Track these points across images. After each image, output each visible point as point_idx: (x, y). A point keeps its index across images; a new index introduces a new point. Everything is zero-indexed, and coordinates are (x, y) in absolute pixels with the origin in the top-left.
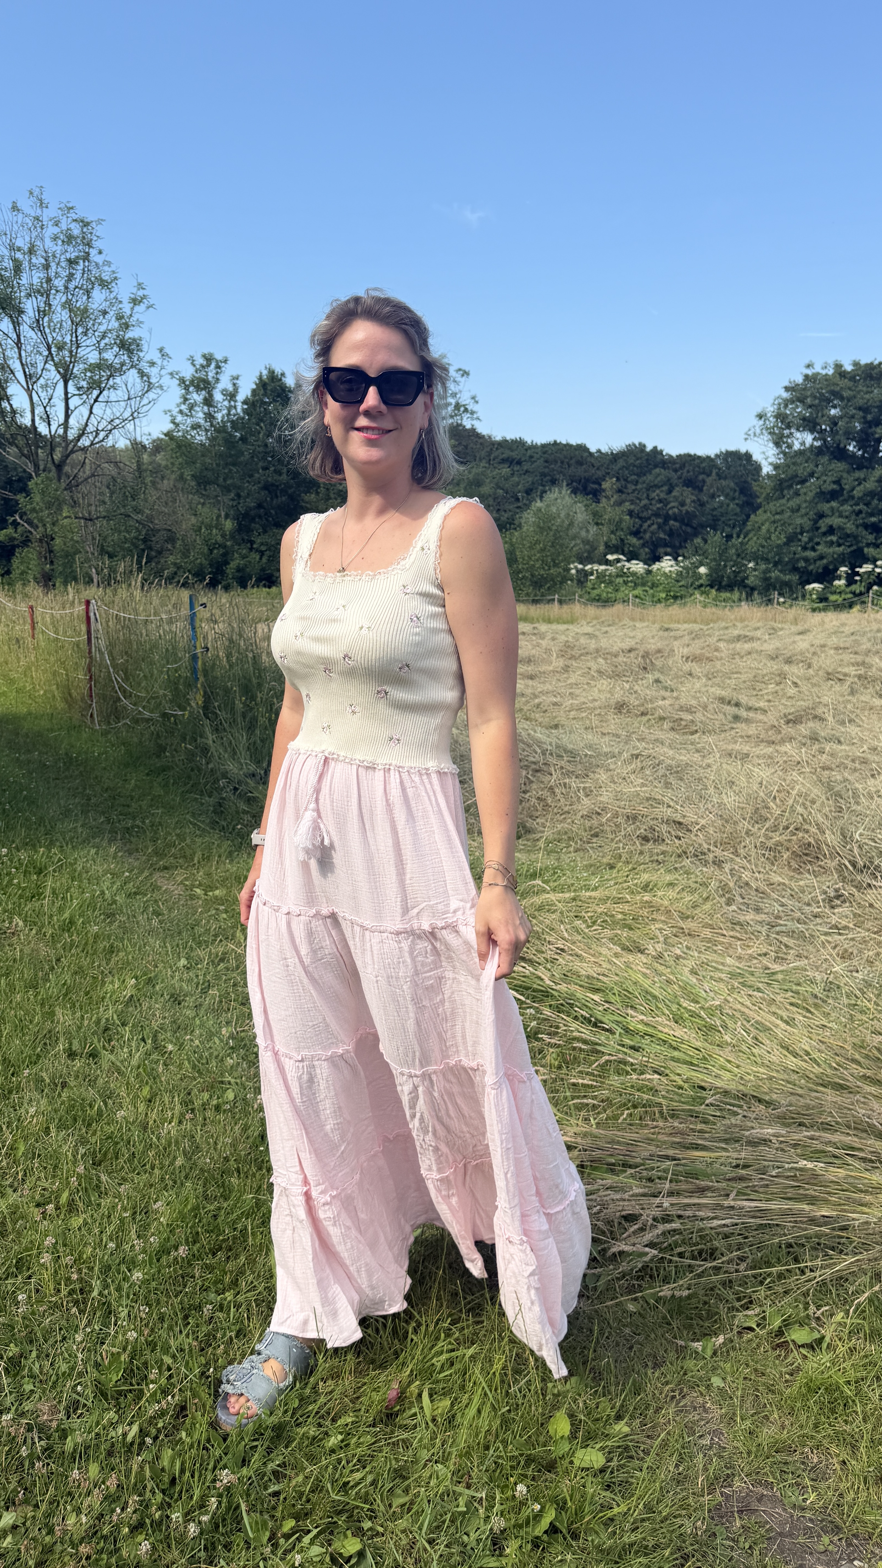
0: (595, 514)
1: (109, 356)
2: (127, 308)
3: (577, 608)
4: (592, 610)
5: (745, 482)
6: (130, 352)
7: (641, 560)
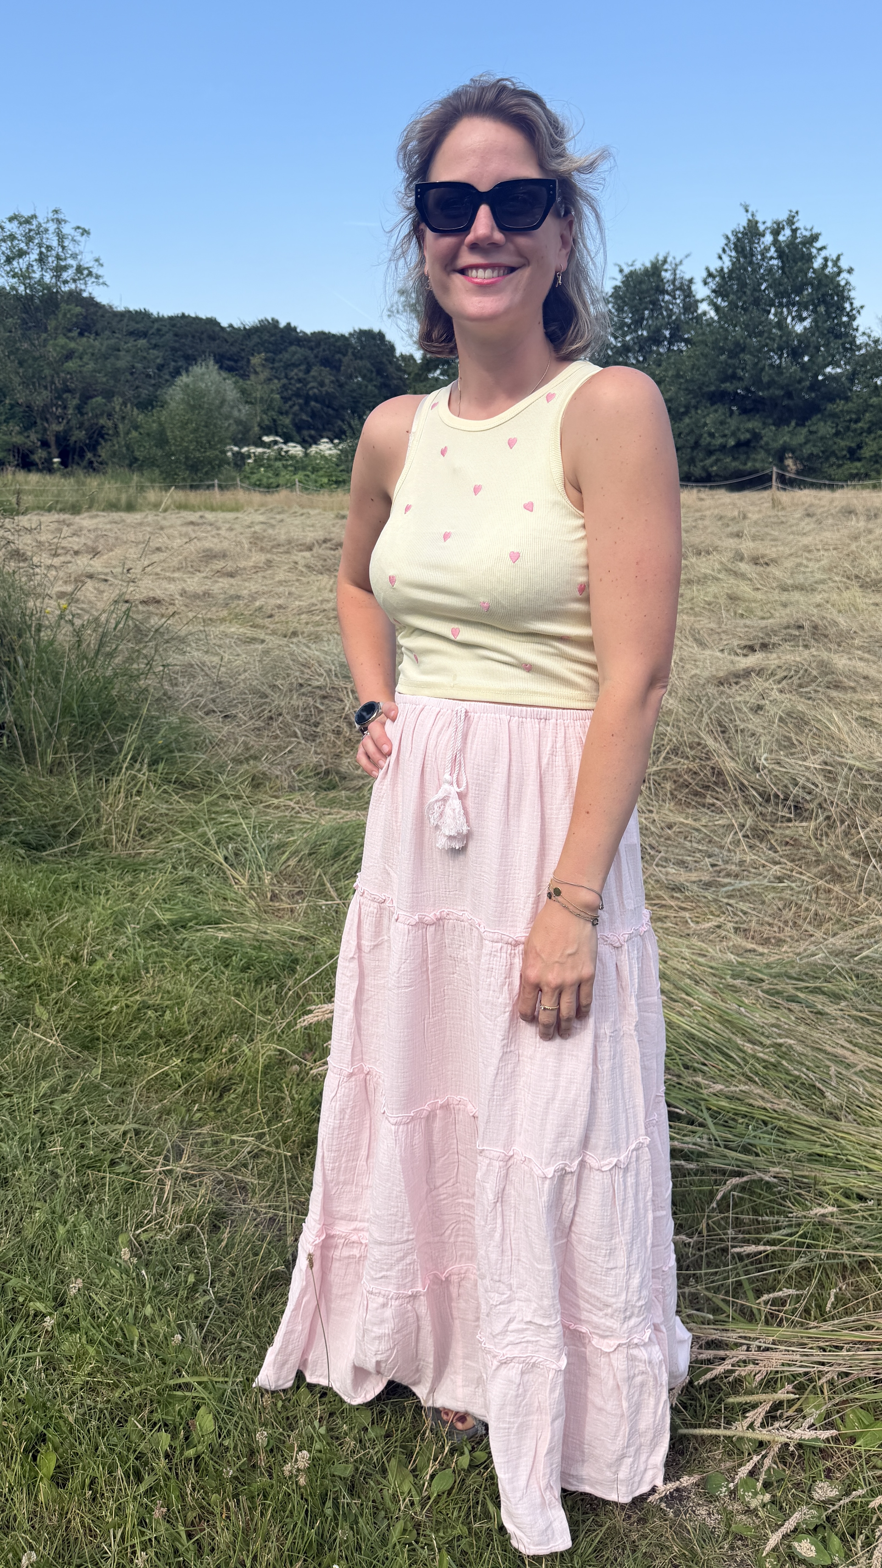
0: (245, 392)
3: (241, 495)
5: (381, 363)
7: (297, 443)
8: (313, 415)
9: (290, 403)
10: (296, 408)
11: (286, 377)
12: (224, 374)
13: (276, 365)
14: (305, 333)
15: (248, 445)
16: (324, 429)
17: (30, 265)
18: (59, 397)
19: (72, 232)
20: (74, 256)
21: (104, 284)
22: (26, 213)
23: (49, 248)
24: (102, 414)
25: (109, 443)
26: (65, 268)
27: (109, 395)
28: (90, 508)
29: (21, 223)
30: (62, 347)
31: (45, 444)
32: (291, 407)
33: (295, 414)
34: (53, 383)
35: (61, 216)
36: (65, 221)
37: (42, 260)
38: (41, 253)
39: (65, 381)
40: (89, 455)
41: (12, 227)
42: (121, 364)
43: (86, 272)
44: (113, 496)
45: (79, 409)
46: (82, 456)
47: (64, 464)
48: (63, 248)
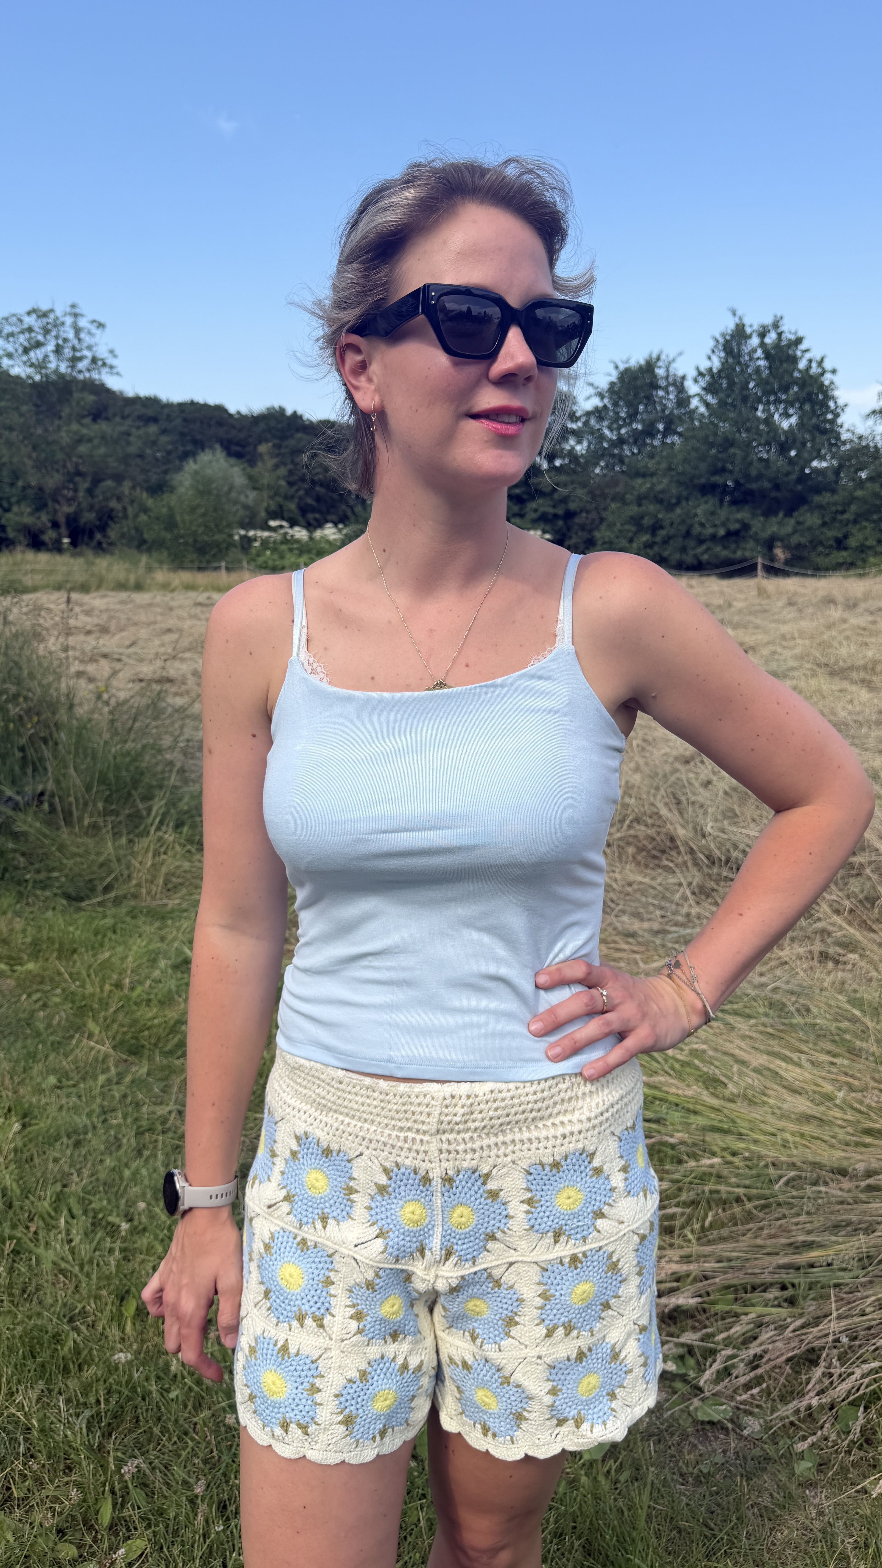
0: (251, 478)
7: (303, 527)
8: (318, 499)
9: (295, 488)
10: (301, 492)
11: (293, 462)
12: (233, 461)
13: (283, 451)
14: (311, 422)
15: (254, 528)
16: (328, 513)
17: (46, 356)
18: (71, 481)
19: (89, 326)
20: (89, 348)
21: (118, 374)
22: (44, 307)
23: (65, 340)
24: (112, 497)
25: (118, 525)
26: (80, 359)
27: (119, 478)
28: (99, 587)
29: (39, 317)
30: (75, 433)
31: (55, 525)
32: (297, 491)
33: (300, 498)
34: (64, 466)
35: (78, 311)
36: (82, 315)
37: (58, 350)
38: (58, 345)
39: (77, 465)
40: (98, 536)
41: (31, 321)
42: (132, 449)
43: (100, 363)
44: (122, 576)
45: (90, 492)
46: (91, 537)
47: (74, 544)
48: (79, 340)
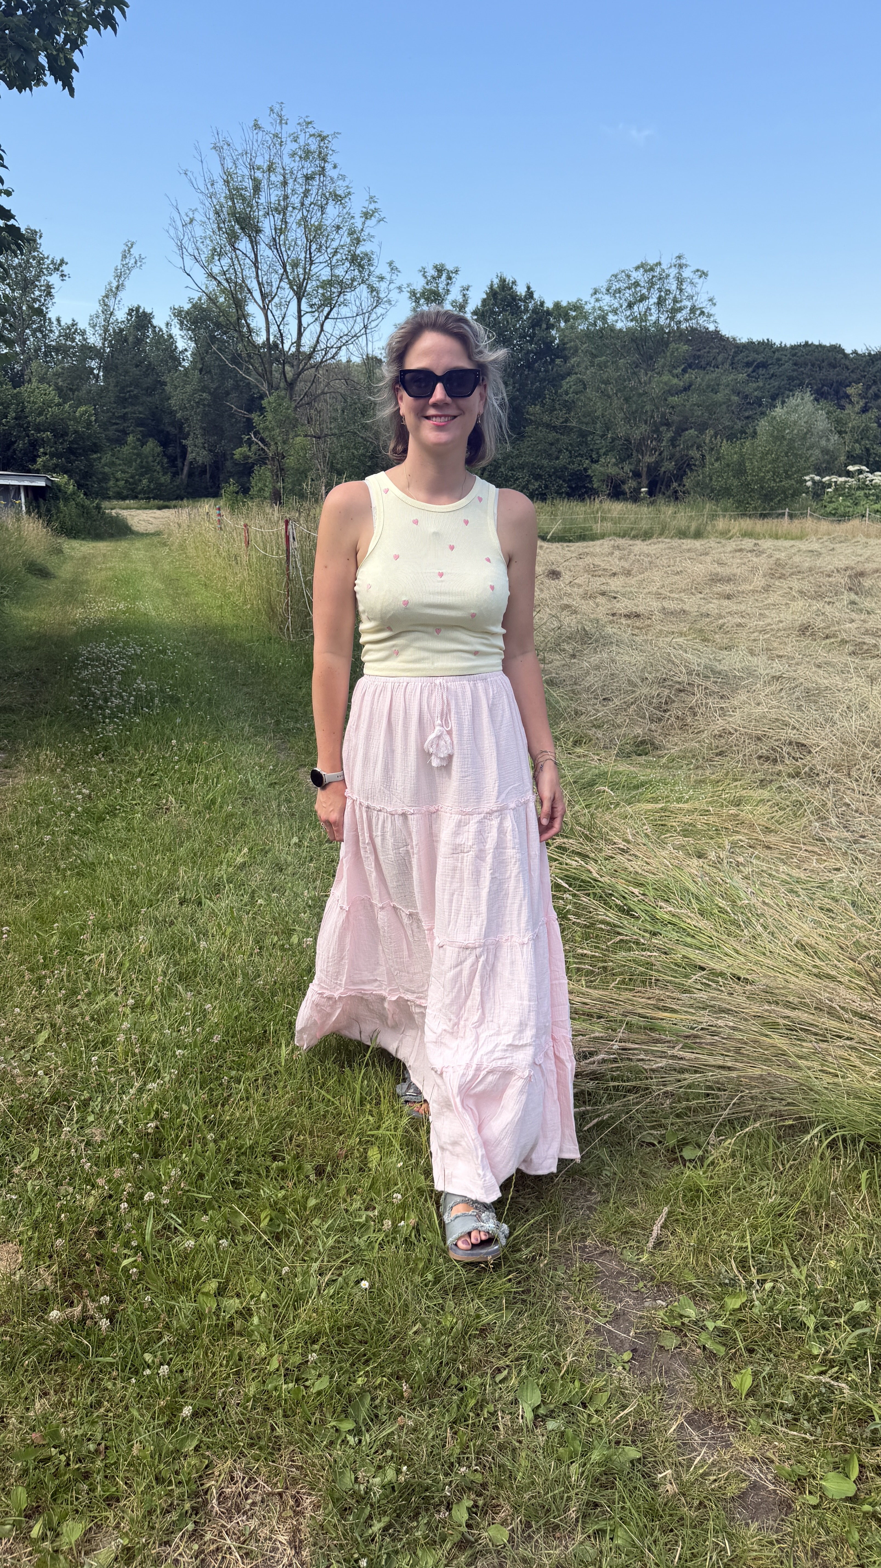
0: (838, 421)
1: (340, 272)
2: (358, 222)
3: (809, 523)
4: (825, 525)
6: (361, 266)
15: (831, 475)
17: (649, 309)
22: (652, 262)
24: (692, 446)
25: (695, 474)
27: (702, 428)
28: (660, 534)
29: (646, 271)
30: (666, 384)
31: (637, 475)
34: (652, 417)
35: (683, 261)
36: (686, 266)
37: (660, 302)
38: (660, 297)
39: (663, 415)
40: (675, 485)
41: (637, 275)
42: (719, 397)
44: (684, 524)
46: (668, 486)
47: (651, 493)
48: (681, 290)
